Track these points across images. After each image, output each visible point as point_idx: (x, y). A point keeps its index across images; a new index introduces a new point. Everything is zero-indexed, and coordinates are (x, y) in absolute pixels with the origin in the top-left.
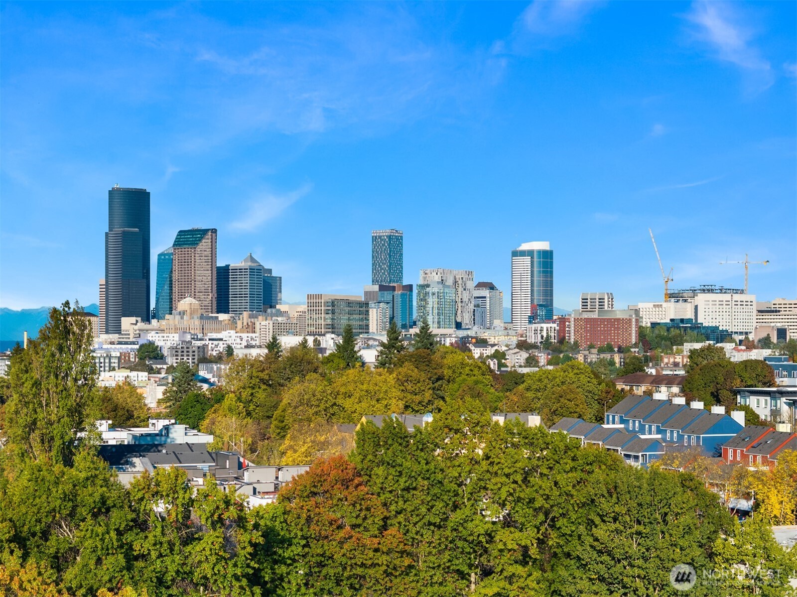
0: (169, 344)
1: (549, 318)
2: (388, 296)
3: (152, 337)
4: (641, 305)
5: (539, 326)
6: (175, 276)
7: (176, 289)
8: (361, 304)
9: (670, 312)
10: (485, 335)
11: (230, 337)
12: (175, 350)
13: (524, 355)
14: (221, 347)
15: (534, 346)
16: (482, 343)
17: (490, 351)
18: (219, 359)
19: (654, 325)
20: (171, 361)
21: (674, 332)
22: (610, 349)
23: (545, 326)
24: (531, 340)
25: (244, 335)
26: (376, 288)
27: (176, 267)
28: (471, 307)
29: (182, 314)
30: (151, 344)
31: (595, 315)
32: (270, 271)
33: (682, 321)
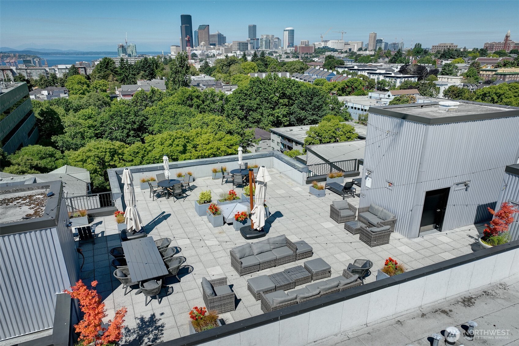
0: (199, 53)
1: (293, 46)
2: (252, 41)
3: (194, 52)
4: (315, 43)
5: (290, 48)
6: (199, 36)
7: (199, 40)
8: (246, 43)
9: (323, 45)
10: (276, 50)
11: (214, 52)
12: (201, 55)
13: (286, 55)
14: (212, 54)
15: (289, 53)
16: (276, 52)
17: (278, 55)
18: (212, 57)
19: (318, 48)
20: (199, 57)
21: (323, 50)
22: (307, 54)
23: (291, 48)
24: (288, 52)
25: (217, 51)
26: (250, 39)
27: (199, 35)
28: (274, 43)
29: (202, 46)
30: (194, 53)
31: (304, 46)
32: (223, 35)
33: (326, 47)
